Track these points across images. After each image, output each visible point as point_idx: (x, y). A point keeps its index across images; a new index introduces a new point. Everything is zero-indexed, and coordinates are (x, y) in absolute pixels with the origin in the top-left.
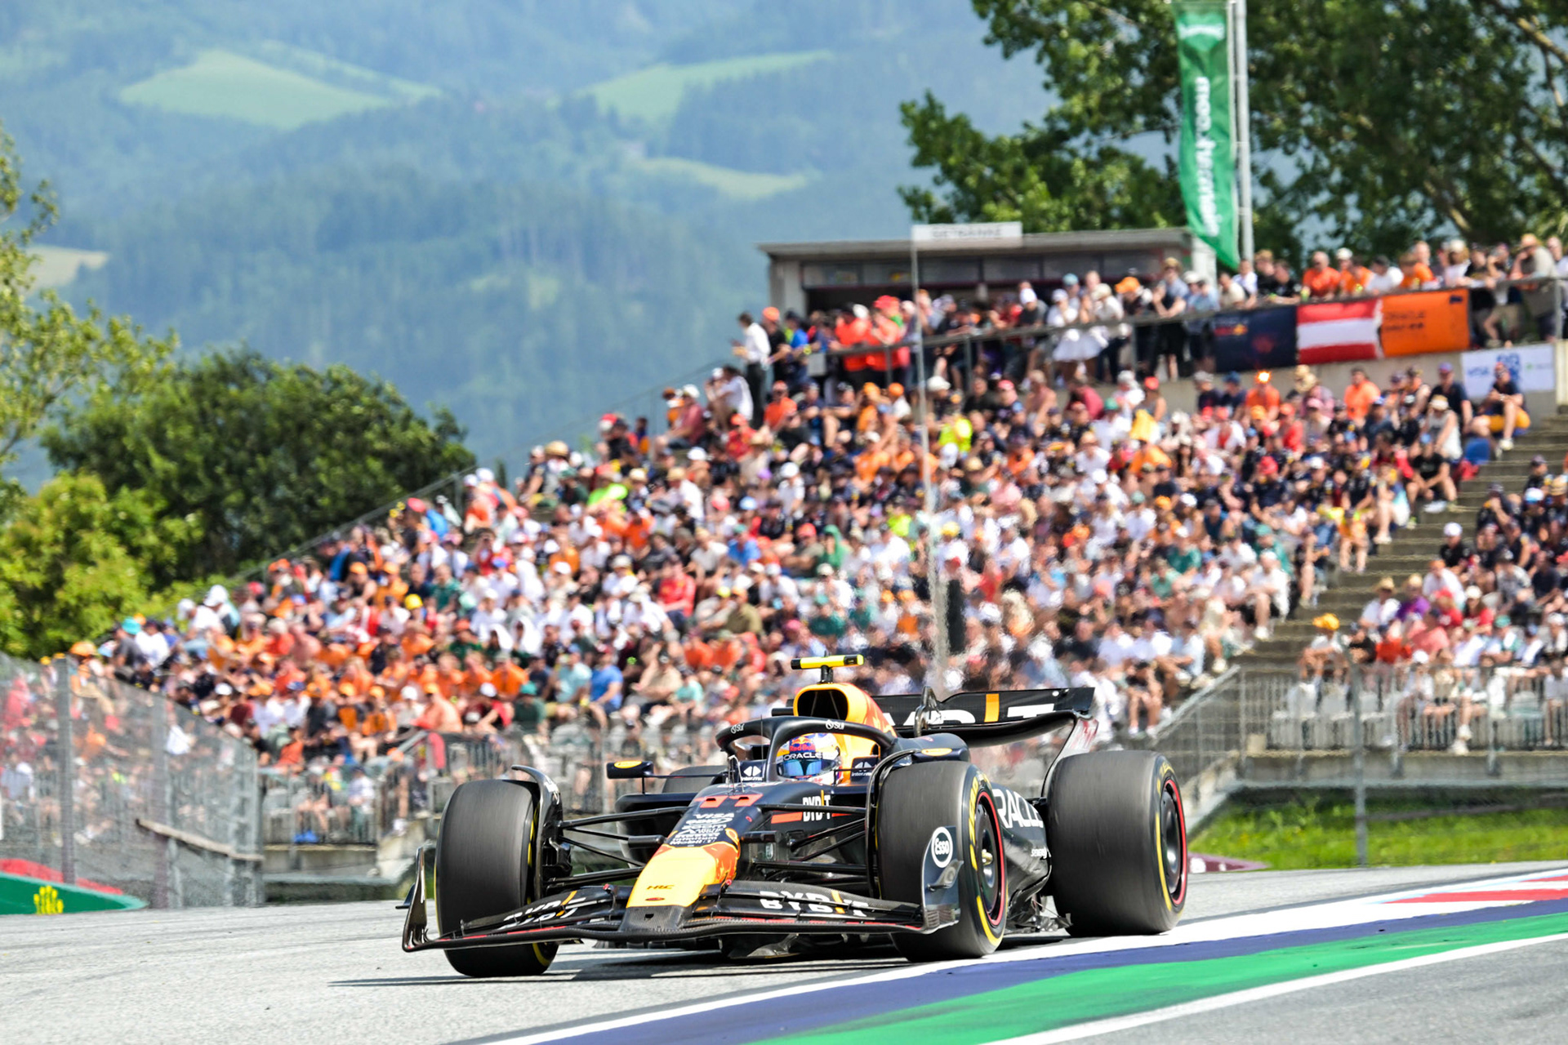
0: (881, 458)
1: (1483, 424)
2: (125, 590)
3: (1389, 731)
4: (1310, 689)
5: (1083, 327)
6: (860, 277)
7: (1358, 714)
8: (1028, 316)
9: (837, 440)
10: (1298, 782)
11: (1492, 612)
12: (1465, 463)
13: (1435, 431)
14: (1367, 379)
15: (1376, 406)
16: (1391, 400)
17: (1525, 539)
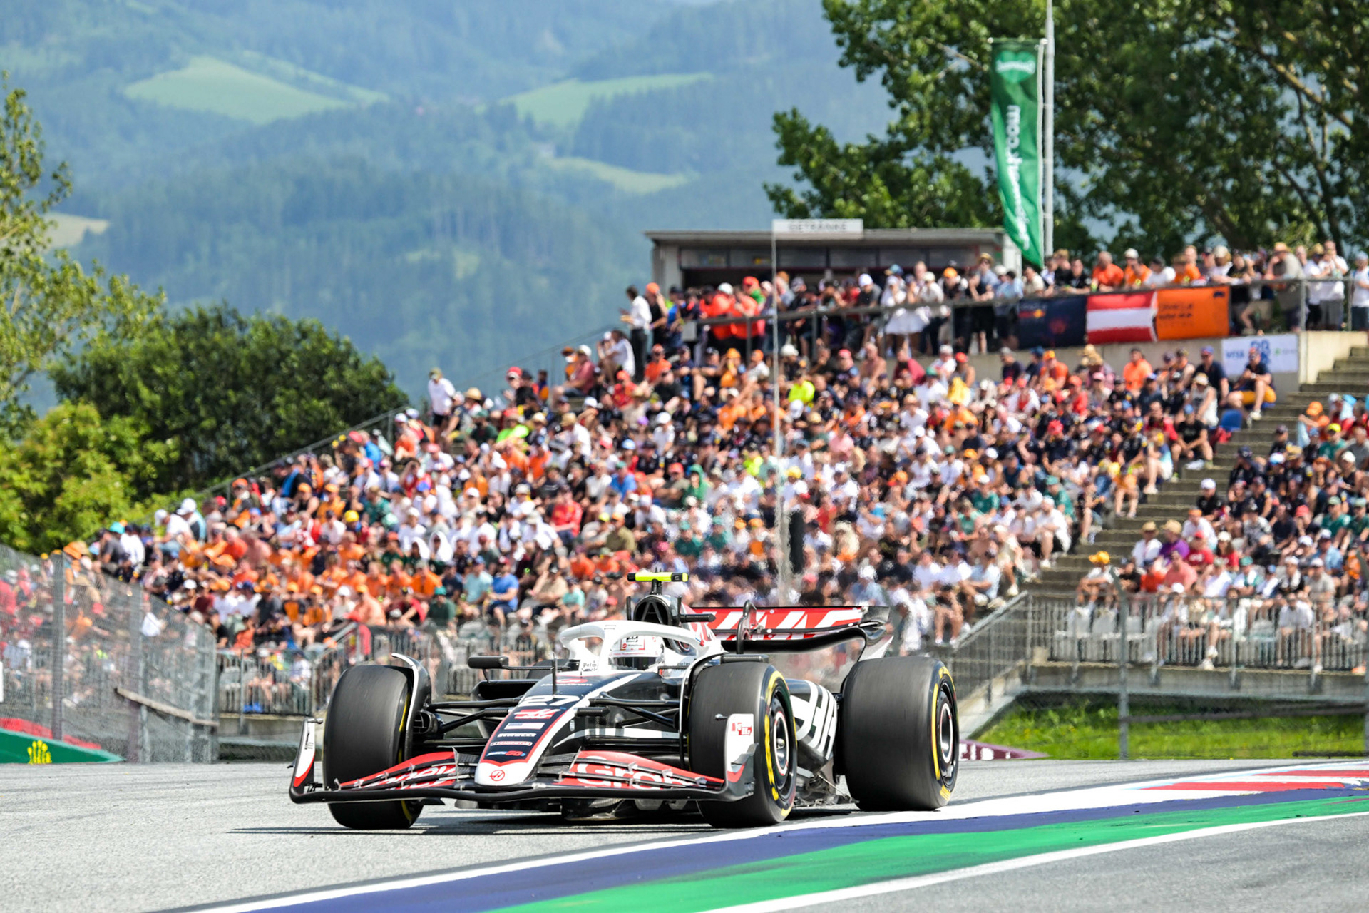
0: (739, 410)
1: (1237, 397)
2: (113, 499)
3: (1150, 649)
4: (1086, 612)
5: (910, 307)
6: (728, 261)
7: (1124, 634)
8: (865, 297)
9: (703, 394)
10: (1073, 688)
11: (1238, 554)
12: (1221, 429)
13: (1198, 403)
14: (1143, 357)
15: (1149, 381)
16: (1162, 377)
17: (1268, 493)
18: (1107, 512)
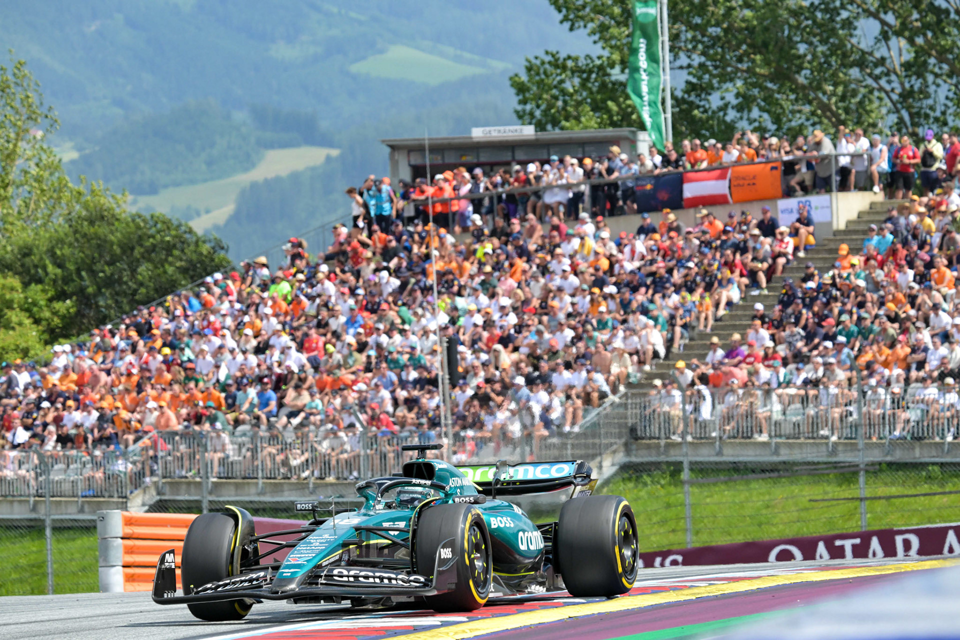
2: (32, 344)
3: (715, 428)
17: (804, 311)
18: (693, 328)
